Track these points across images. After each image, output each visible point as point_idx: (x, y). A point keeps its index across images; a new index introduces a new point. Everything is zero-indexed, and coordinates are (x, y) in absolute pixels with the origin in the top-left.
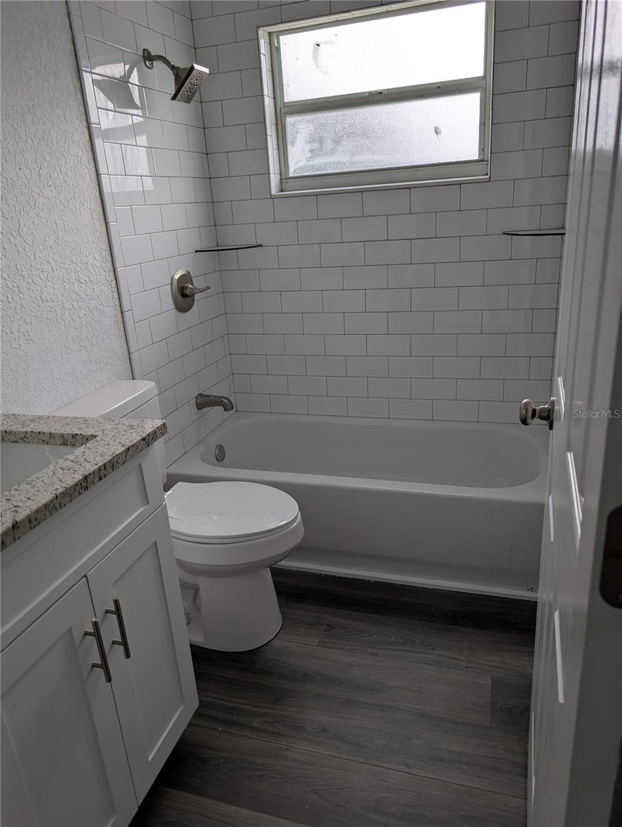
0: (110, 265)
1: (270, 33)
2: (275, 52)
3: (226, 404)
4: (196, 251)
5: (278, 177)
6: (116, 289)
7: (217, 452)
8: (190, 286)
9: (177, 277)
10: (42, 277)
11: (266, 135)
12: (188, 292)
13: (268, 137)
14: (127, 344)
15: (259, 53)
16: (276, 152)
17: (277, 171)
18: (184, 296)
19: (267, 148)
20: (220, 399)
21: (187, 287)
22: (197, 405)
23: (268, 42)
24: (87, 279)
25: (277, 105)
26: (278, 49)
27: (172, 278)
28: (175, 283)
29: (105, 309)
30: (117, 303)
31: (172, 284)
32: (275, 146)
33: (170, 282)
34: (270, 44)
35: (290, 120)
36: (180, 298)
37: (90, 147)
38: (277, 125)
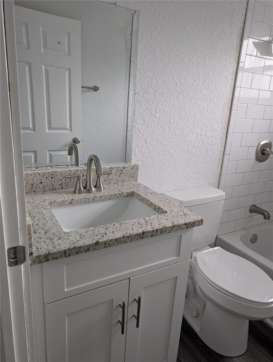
0: (225, 131)
3: (266, 215)
6: (224, 143)
8: (268, 149)
9: (262, 143)
10: (188, 130)
12: (266, 152)
14: (221, 170)
18: (263, 154)
20: (263, 211)
21: (266, 150)
22: (250, 210)
24: (211, 135)
27: (259, 144)
28: (260, 146)
29: (215, 151)
30: (223, 150)
31: (258, 146)
33: (257, 145)
36: (260, 154)
37: (235, 73)
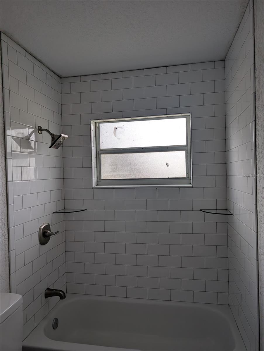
0: (6, 227)
1: (95, 122)
2: (97, 130)
3: (61, 295)
4: (54, 213)
5: (96, 179)
6: (7, 239)
7: (54, 323)
8: (48, 231)
9: (42, 228)
11: (92, 162)
12: (47, 234)
13: (93, 163)
14: (9, 269)
15: (91, 130)
16: (96, 169)
17: (96, 177)
18: (45, 236)
19: (92, 168)
20: (58, 292)
22: (45, 295)
23: (95, 125)
25: (97, 149)
26: (99, 128)
27: (40, 228)
28: (41, 230)
30: (7, 247)
31: (39, 231)
32: (95, 166)
34: (95, 126)
35: (102, 156)
36: (43, 238)
37: (5, 169)
38: (96, 157)
